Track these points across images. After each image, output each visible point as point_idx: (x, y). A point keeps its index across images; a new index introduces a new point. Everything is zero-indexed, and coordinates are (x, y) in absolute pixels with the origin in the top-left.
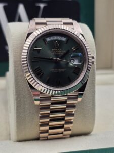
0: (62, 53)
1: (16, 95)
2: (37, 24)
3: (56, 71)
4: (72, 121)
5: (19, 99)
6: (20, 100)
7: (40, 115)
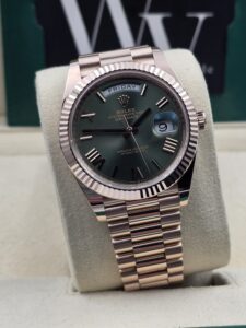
1: (63, 207)
3: (129, 152)
5: (70, 215)
6: (72, 216)
7: (113, 241)
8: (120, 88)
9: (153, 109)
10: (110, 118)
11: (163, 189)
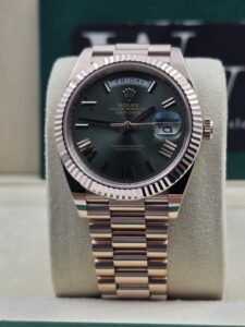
0: (139, 113)
2: (95, 54)
4: (166, 261)
5: (55, 206)
7: (94, 242)
8: (127, 81)
9: (157, 108)
10: (111, 109)
11: (150, 193)
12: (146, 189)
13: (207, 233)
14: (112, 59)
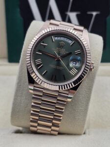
0: (64, 53)
6: (20, 85)
9: (73, 53)
12: (61, 87)
13: (81, 109)
14: (58, 28)
